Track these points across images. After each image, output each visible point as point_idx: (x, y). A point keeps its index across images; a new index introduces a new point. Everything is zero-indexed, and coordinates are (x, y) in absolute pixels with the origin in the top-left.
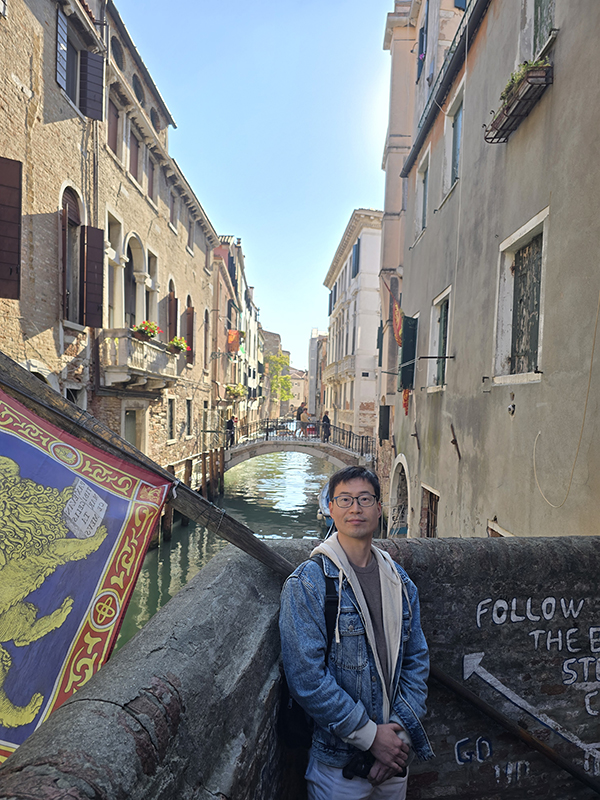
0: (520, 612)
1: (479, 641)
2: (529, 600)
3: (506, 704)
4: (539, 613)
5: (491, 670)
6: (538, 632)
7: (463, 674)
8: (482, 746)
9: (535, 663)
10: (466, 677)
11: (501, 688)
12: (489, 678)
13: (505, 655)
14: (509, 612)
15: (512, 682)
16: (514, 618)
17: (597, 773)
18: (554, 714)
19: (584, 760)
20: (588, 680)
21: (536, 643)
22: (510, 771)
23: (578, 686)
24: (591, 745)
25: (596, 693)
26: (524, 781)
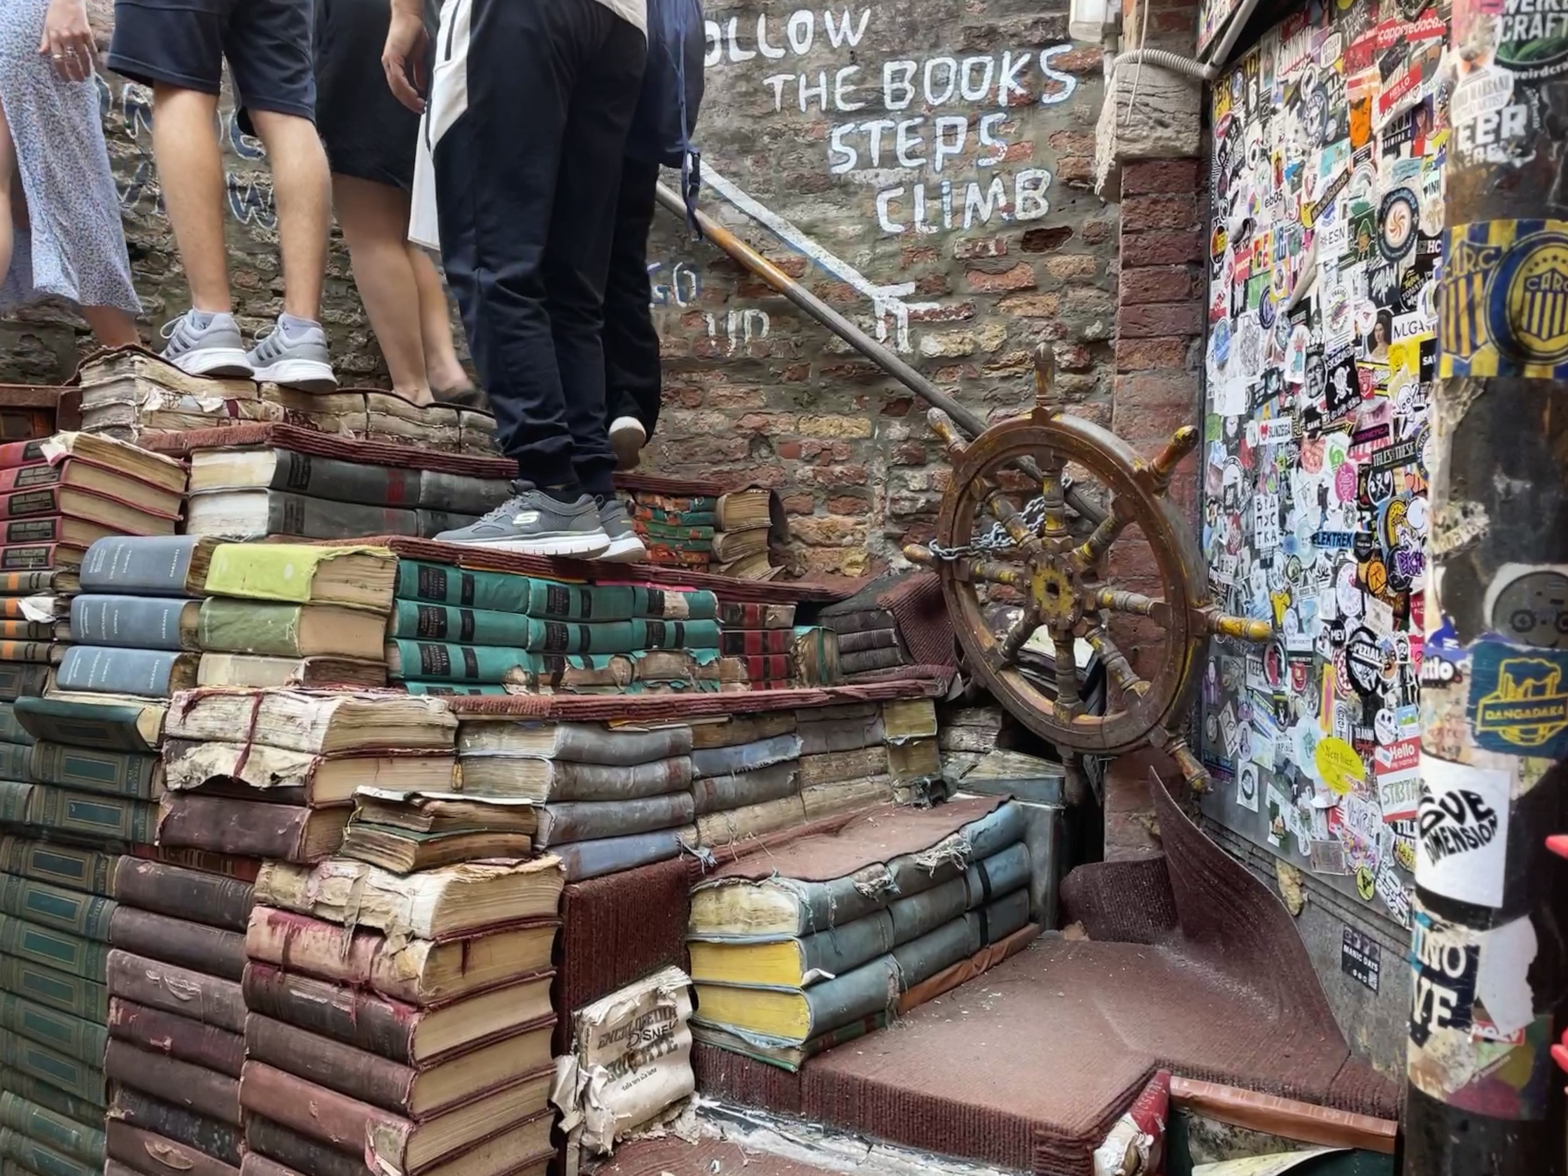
0: (746, 41)
2: (762, 20)
3: (724, 209)
4: (782, 41)
6: (781, 77)
8: (682, 280)
9: (776, 135)
14: (725, 42)
15: (733, 169)
16: (735, 54)
17: (905, 347)
18: (815, 230)
19: (876, 319)
20: (882, 165)
21: (778, 98)
22: (732, 327)
23: (860, 177)
24: (888, 290)
25: (900, 191)
26: (757, 346)
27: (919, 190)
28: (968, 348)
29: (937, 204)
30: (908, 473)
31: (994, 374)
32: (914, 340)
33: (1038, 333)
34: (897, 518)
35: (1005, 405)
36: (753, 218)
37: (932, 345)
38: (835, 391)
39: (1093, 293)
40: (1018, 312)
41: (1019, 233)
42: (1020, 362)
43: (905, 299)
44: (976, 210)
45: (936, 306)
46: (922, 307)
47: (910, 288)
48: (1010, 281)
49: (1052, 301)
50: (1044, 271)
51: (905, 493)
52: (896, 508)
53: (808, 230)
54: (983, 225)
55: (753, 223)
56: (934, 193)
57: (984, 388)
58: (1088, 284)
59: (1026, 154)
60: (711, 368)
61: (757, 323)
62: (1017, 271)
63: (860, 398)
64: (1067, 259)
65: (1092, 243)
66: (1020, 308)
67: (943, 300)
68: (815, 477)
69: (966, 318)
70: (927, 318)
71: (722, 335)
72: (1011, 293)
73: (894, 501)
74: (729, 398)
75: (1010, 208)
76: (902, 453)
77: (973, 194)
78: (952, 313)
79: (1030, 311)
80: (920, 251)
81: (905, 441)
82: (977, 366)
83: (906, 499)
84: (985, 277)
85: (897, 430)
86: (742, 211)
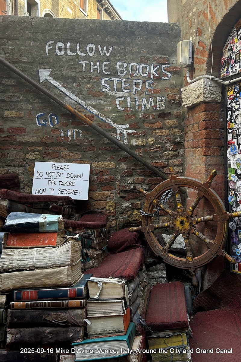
0: (73, 50)
1: (48, 63)
2: (78, 44)
3: (66, 98)
4: (85, 51)
5: (56, 79)
6: (85, 62)
7: (39, 80)
8: (51, 119)
9: (83, 78)
10: (41, 81)
11: (62, 89)
12: (56, 83)
13: (64, 72)
14: (66, 49)
15: (69, 86)
16: (69, 53)
17: (126, 142)
18: (97, 107)
19: (117, 134)
20: (117, 90)
21: (84, 68)
22: (69, 134)
23: (111, 93)
24: (120, 126)
25: (123, 99)
26: (78, 140)
27: (129, 99)
28: (144, 143)
29: (134, 103)
30: (127, 178)
31: (151, 151)
32: (128, 140)
33: (164, 140)
34: (124, 191)
35: (155, 159)
36: (76, 102)
37: (134, 142)
38: (104, 154)
39: (178, 130)
40: (158, 134)
41: (158, 113)
42: (159, 148)
43: (126, 129)
44: (145, 106)
45: (135, 131)
46: (131, 131)
47: (127, 126)
48: (155, 126)
49: (167, 132)
50: (164, 124)
51: (126, 184)
52: (124, 189)
53: (94, 107)
54: (147, 110)
55: (76, 103)
56: (133, 100)
57: (149, 154)
58: (176, 128)
59: (159, 92)
60: (62, 146)
61: (78, 133)
62: (158, 123)
63: (111, 156)
64: (170, 121)
65: (177, 117)
66: (158, 133)
67: (137, 130)
68: (98, 180)
69: (144, 135)
70: (132, 135)
71: (66, 136)
72: (156, 129)
73: (123, 186)
74: (68, 156)
75: (155, 106)
76: (125, 172)
77: (144, 102)
78: (140, 134)
79: (161, 134)
80: (130, 116)
81: (126, 169)
82: (147, 148)
83: (127, 186)
84: (149, 124)
85: (123, 166)
86: (72, 99)
